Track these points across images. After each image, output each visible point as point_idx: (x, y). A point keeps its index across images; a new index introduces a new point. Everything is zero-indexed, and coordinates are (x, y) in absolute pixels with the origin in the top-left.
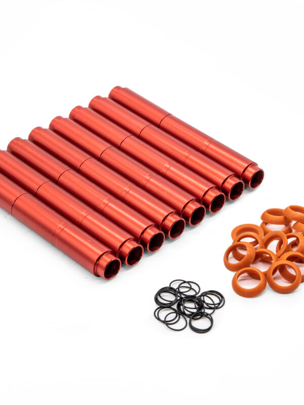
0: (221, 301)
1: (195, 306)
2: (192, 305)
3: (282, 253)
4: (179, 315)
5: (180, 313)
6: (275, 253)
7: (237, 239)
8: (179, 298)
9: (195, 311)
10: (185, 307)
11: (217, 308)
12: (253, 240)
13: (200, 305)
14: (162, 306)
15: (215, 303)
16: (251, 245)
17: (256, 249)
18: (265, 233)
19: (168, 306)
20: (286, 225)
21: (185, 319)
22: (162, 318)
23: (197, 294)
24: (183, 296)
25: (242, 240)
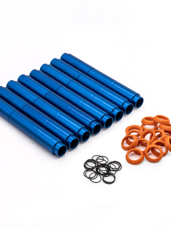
0: (120, 167)
1: (106, 169)
2: (104, 169)
3: (152, 141)
4: (97, 174)
5: (97, 173)
6: (149, 141)
7: (129, 133)
8: (97, 165)
9: (106, 172)
10: (100, 170)
11: (118, 170)
12: (137, 134)
13: (109, 169)
14: (88, 170)
15: (117, 168)
16: (136, 137)
17: (139, 138)
18: (144, 130)
19: (91, 169)
20: (155, 126)
21: (100, 176)
22: (88, 176)
23: (107, 163)
24: (99, 164)
25: (131, 134)
